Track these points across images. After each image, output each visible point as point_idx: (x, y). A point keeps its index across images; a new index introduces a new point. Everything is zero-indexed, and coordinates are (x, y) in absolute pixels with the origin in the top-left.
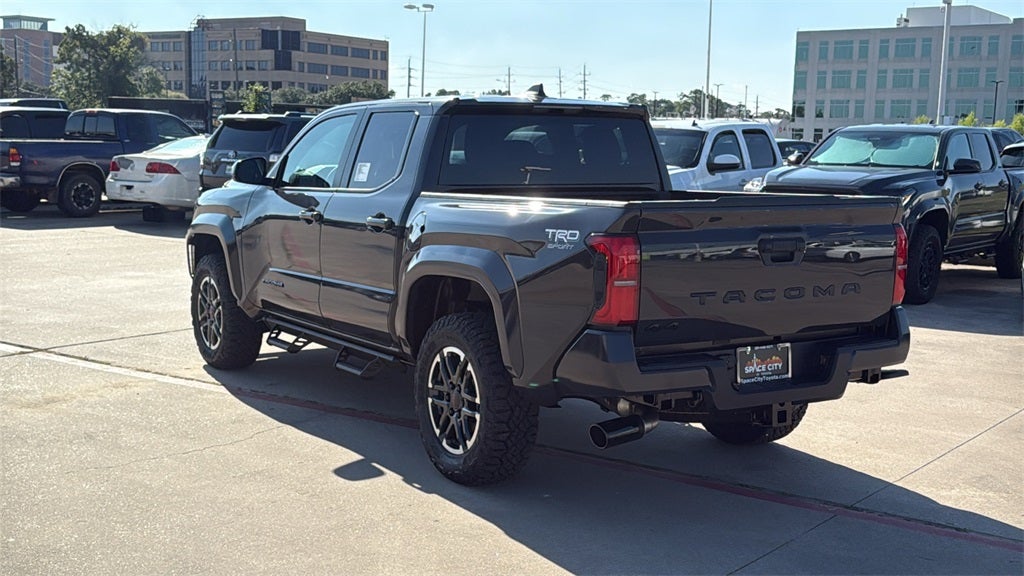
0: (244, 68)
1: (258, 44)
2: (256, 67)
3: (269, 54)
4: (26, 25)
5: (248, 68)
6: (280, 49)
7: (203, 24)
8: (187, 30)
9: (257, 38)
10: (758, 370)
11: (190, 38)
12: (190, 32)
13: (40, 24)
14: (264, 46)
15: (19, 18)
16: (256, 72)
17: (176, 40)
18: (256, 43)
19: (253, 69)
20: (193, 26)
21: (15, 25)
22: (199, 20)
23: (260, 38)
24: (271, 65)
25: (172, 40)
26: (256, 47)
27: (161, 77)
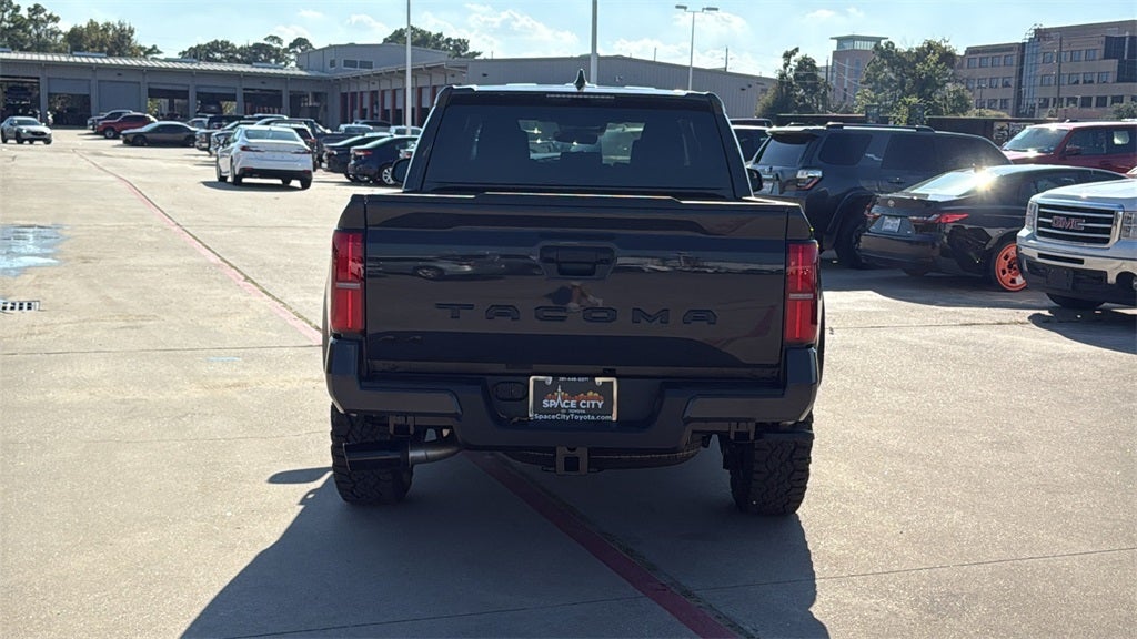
0: (1081, 82)
1: (1100, 53)
2: (1095, 80)
3: (1113, 64)
4: (859, 45)
5: (1085, 82)
6: (1126, 57)
7: (1041, 34)
8: (1020, 42)
9: (1099, 47)
10: (563, 405)
11: (1023, 51)
12: (1024, 44)
13: (873, 44)
14: (1107, 56)
15: (852, 38)
16: (1094, 86)
17: (1008, 53)
18: (1098, 52)
19: (1091, 82)
20: (1028, 37)
21: (848, 46)
22: (1035, 30)
23: (1103, 47)
24: (1112, 77)
25: (1004, 54)
26: (1097, 57)
27: (969, 95)
